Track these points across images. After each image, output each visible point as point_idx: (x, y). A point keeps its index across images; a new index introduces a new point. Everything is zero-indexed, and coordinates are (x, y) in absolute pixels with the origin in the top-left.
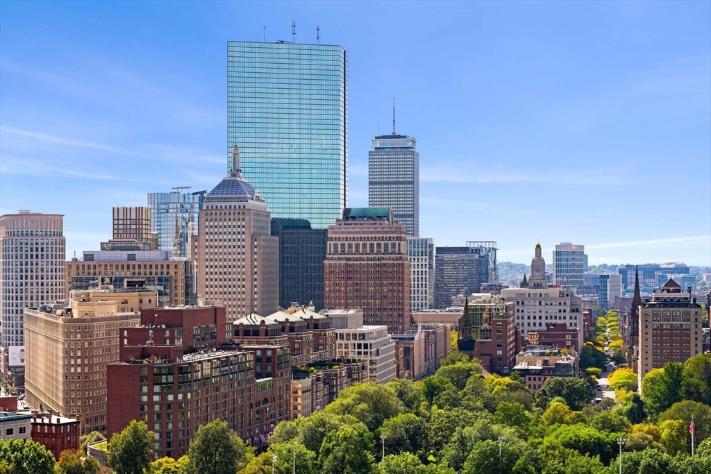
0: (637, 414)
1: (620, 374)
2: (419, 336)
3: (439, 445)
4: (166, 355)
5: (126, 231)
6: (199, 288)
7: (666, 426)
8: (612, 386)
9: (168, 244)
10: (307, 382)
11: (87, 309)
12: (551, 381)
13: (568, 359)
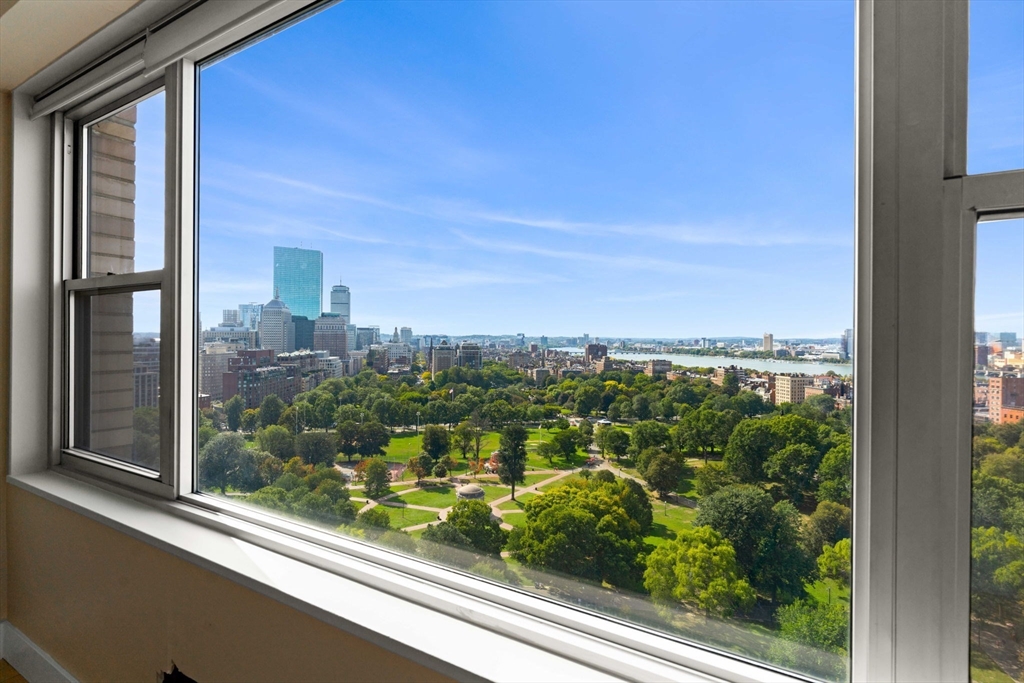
0: (433, 387)
1: (425, 374)
2: (351, 361)
3: (361, 401)
4: (248, 368)
5: (229, 319)
6: (261, 342)
7: (443, 392)
8: (422, 378)
9: (247, 324)
10: (308, 378)
11: (212, 350)
12: (401, 376)
13: (407, 369)
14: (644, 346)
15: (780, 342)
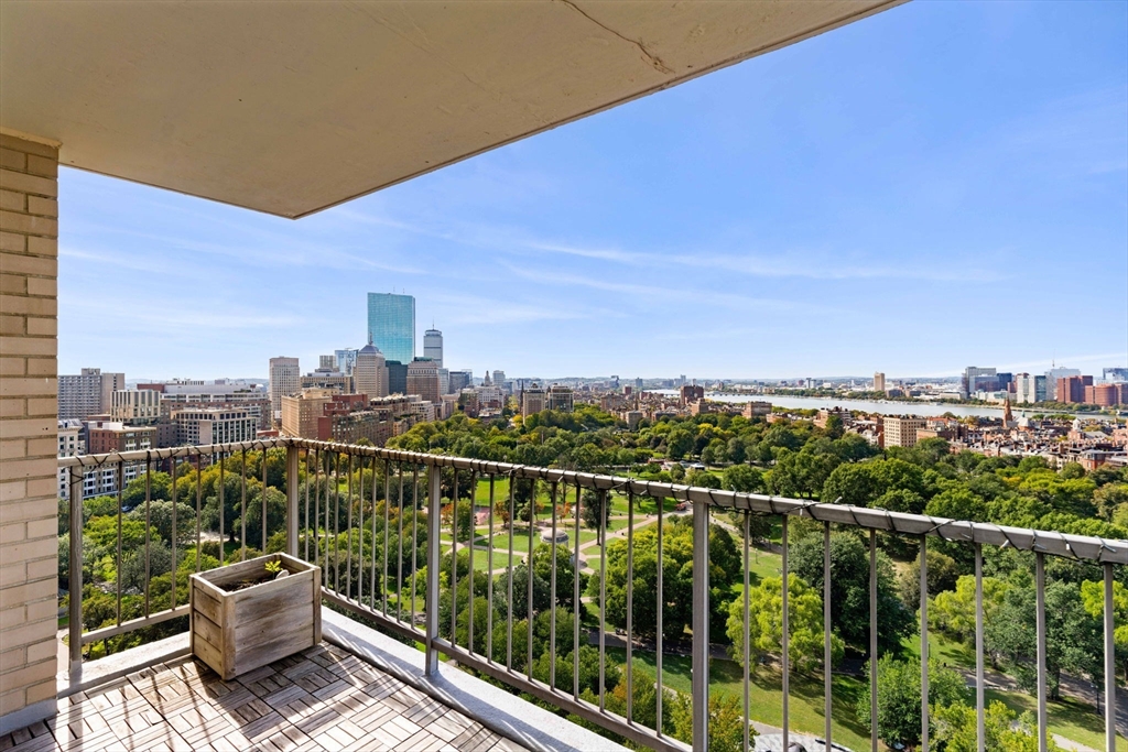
0: (523, 431)
1: (517, 417)
2: (443, 404)
3: (451, 445)
4: (343, 413)
5: (326, 364)
6: (356, 387)
7: (533, 435)
8: (513, 421)
9: (343, 370)
10: (400, 423)
11: (309, 395)
12: (492, 420)
13: (498, 412)
14: (744, 387)
15: (894, 381)
